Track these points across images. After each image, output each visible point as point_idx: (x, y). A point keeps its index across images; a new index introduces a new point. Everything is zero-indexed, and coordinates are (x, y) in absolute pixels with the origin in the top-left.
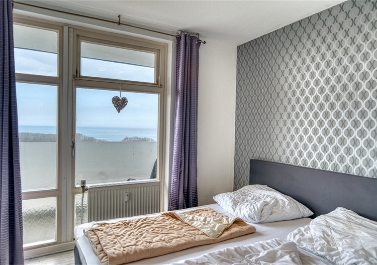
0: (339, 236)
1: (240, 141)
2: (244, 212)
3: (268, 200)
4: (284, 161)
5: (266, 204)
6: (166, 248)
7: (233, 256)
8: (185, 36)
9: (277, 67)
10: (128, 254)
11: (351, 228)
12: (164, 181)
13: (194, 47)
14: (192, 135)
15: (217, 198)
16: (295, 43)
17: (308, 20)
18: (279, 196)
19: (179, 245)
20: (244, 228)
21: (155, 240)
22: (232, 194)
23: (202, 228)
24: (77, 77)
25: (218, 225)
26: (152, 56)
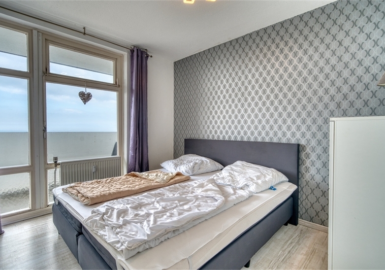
0: (238, 174)
1: (177, 128)
2: (183, 169)
3: (197, 161)
4: (206, 138)
5: (196, 164)
6: (132, 191)
7: (178, 189)
8: (137, 50)
9: (201, 77)
10: (104, 195)
11: (244, 169)
12: (123, 157)
13: (144, 59)
14: (144, 122)
15: (163, 165)
16: (211, 61)
17: (218, 47)
18: (204, 159)
19: (140, 189)
20: (183, 177)
21: (122, 187)
22: (174, 161)
23: (155, 179)
24: (46, 73)
25: (166, 177)
26: (111, 63)
